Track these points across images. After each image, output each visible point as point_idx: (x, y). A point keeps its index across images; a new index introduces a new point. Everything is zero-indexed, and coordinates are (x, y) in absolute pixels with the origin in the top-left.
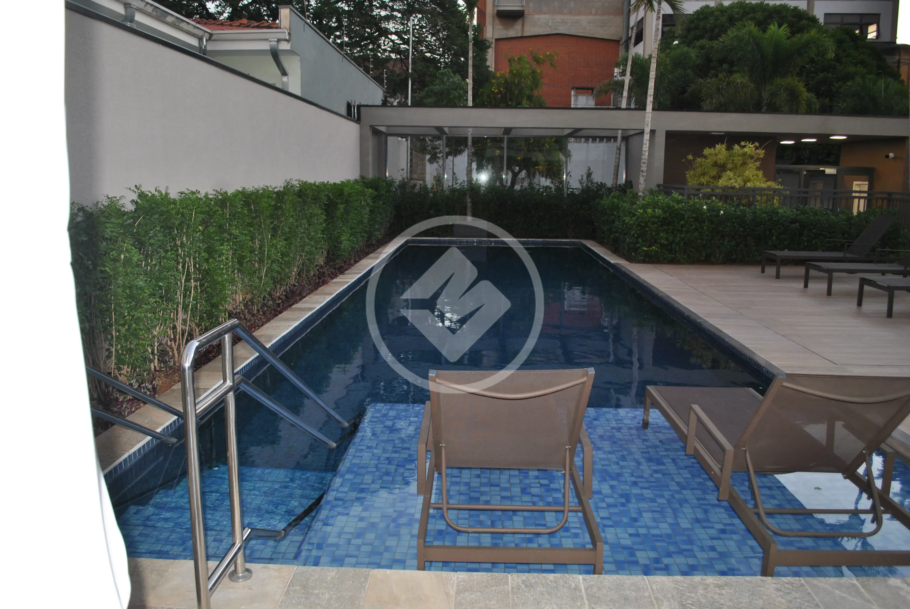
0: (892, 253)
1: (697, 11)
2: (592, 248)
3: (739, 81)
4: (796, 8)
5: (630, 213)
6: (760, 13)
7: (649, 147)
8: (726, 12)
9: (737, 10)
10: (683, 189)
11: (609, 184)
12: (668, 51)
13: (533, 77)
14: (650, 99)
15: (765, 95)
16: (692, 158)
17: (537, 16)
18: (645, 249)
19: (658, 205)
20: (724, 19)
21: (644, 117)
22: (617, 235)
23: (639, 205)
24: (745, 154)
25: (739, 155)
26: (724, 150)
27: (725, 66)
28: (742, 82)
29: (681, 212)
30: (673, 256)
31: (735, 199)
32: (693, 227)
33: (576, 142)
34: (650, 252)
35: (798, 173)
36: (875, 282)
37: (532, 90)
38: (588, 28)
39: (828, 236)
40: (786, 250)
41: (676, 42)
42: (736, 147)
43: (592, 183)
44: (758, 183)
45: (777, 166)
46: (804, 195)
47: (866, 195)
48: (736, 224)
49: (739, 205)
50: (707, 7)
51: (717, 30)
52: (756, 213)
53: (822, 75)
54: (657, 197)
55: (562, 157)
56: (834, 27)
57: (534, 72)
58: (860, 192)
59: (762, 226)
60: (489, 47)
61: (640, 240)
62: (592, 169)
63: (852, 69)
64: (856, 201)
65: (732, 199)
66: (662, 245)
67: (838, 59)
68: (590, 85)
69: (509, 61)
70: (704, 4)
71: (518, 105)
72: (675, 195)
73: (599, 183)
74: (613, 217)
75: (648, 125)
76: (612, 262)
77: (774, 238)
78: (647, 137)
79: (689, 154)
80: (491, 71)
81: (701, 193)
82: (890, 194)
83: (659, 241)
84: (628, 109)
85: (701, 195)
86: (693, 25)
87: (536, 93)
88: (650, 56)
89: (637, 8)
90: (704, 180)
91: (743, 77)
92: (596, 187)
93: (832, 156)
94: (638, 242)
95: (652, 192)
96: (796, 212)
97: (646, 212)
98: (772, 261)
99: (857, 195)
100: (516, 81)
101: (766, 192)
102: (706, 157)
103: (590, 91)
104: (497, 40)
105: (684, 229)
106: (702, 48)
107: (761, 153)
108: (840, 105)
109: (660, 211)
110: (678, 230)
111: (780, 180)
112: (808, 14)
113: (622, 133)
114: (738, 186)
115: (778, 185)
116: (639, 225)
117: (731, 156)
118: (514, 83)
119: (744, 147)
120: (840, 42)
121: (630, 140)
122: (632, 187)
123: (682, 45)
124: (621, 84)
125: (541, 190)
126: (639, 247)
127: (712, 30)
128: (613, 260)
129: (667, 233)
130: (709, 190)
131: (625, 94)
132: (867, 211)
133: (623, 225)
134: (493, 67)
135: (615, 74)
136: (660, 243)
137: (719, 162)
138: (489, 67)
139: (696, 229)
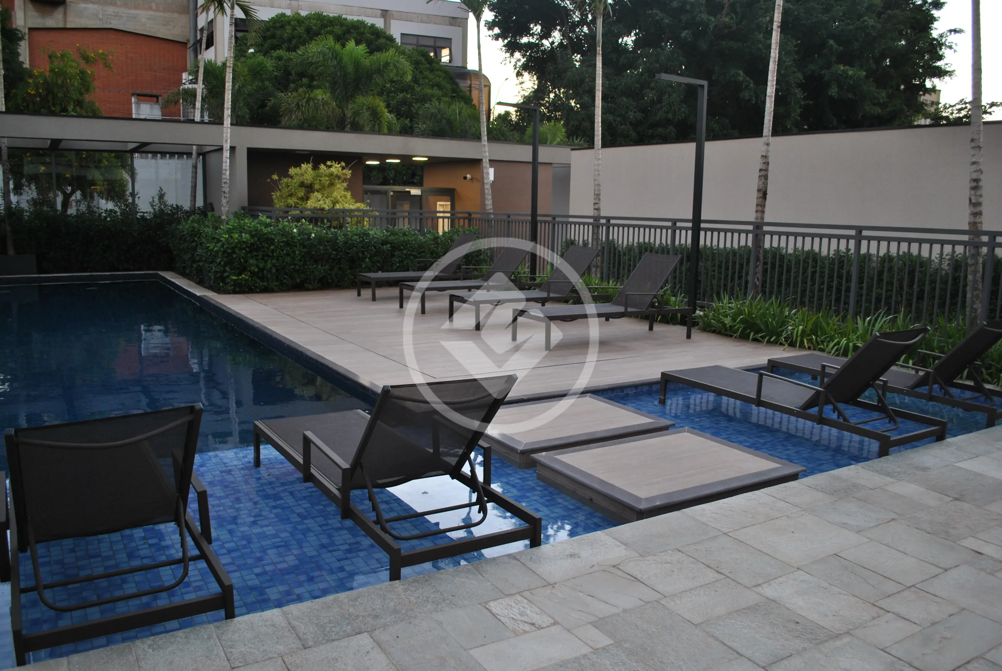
0: (476, 269)
1: (273, 18)
2: (173, 280)
3: (320, 97)
4: (373, 26)
5: (214, 238)
6: (338, 27)
7: (230, 166)
8: (303, 22)
9: (315, 21)
10: (270, 212)
11: (187, 206)
12: (243, 59)
13: (82, 79)
14: (227, 112)
15: (349, 114)
16: (277, 178)
17: (83, 5)
18: (234, 278)
19: (244, 229)
20: (301, 30)
21: (222, 133)
22: (201, 264)
23: (224, 230)
24: (331, 174)
25: (325, 176)
26: (310, 169)
27: (305, 80)
28: (323, 99)
29: (270, 236)
30: (265, 284)
31: (325, 221)
32: (285, 252)
33: (142, 158)
34: (240, 282)
35: (386, 193)
36: (462, 298)
37: (81, 94)
38: (148, 26)
39: (418, 256)
40: (380, 272)
41: (251, 50)
42: (322, 166)
43: (166, 205)
44: (347, 205)
45: (365, 186)
46: (393, 216)
47: (449, 215)
48: (328, 247)
49: (329, 228)
50: (283, 15)
51: (294, 42)
52: (348, 235)
53: (401, 95)
54: (242, 220)
55: (126, 176)
56: (410, 47)
57: (83, 73)
58: (444, 212)
59: (354, 249)
60: (22, 39)
61: (228, 269)
62: (165, 190)
63: (429, 91)
64: (441, 221)
65: (322, 222)
66: (253, 274)
67: (415, 80)
68: (154, 92)
69: (50, 57)
70: (280, 11)
71: (63, 112)
72: (263, 218)
73: (175, 206)
74: (194, 244)
75: (227, 141)
76: (198, 294)
77: (367, 260)
78: (226, 154)
79: (274, 174)
80: (26, 68)
81: (290, 215)
82: (470, 214)
83: (249, 269)
84: (202, 122)
85: (289, 218)
86: (268, 33)
87: (87, 98)
88: (224, 65)
89: (206, 8)
90: (292, 201)
91: (325, 93)
92: (171, 210)
93: (417, 177)
94: (225, 271)
95: (236, 215)
96: (386, 233)
97: (232, 237)
98: (367, 284)
99: (441, 215)
100: (59, 82)
101: (356, 213)
102: (291, 177)
103: (155, 99)
104: (30, 29)
105: (275, 254)
106: (280, 58)
107: (348, 173)
108: (420, 126)
109: (247, 235)
110: (269, 256)
111: (368, 201)
112: (385, 33)
113: (197, 149)
114: (327, 208)
115: (367, 207)
116: (225, 252)
117: (318, 176)
118: (57, 84)
119: (330, 166)
120: (416, 64)
121: (207, 156)
122: (213, 210)
123: (258, 54)
124: (192, 94)
125: (104, 215)
126: (228, 277)
127: (290, 40)
128: (199, 292)
129: (257, 260)
130: (298, 212)
131: (198, 105)
132: (451, 231)
133: (207, 252)
134: (28, 62)
135: (184, 81)
136: (250, 271)
137: (306, 182)
138: (23, 63)
139: (288, 254)
